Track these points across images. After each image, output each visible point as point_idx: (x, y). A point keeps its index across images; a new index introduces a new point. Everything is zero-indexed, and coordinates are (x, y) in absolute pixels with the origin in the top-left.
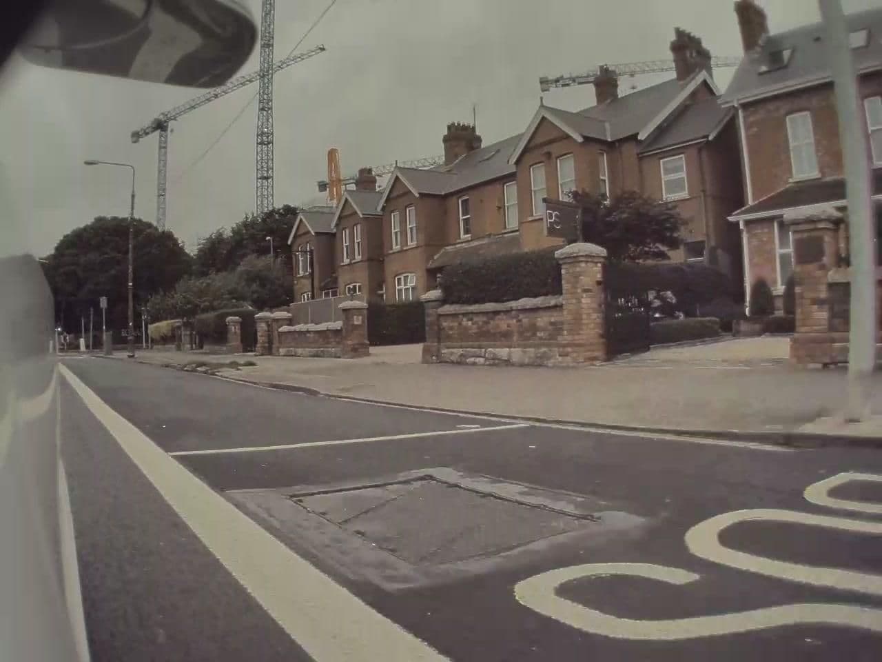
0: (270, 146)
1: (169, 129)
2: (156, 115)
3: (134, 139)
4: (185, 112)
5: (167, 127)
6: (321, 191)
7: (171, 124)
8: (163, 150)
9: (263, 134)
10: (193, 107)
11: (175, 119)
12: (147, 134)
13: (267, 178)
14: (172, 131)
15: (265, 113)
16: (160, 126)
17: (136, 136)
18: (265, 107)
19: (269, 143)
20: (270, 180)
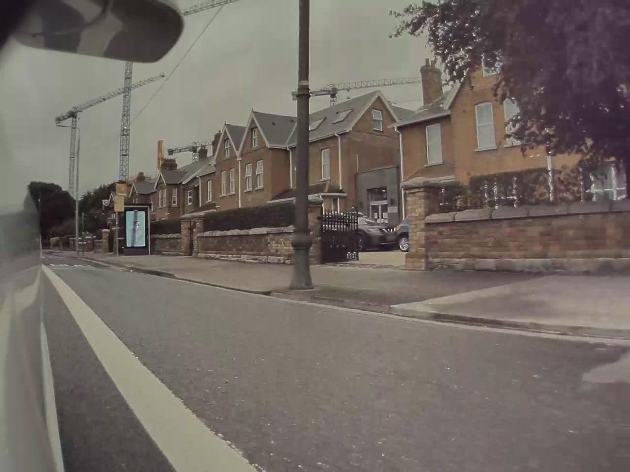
0: (128, 137)
1: (78, 117)
2: (70, 109)
3: (58, 122)
4: (86, 108)
5: (77, 115)
6: (169, 155)
7: (79, 114)
8: (74, 130)
9: (124, 130)
10: (91, 106)
11: (81, 111)
12: (65, 119)
13: (126, 155)
14: (79, 119)
15: (125, 117)
16: (73, 115)
17: (59, 120)
18: (126, 114)
19: (127, 135)
20: (127, 156)
